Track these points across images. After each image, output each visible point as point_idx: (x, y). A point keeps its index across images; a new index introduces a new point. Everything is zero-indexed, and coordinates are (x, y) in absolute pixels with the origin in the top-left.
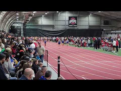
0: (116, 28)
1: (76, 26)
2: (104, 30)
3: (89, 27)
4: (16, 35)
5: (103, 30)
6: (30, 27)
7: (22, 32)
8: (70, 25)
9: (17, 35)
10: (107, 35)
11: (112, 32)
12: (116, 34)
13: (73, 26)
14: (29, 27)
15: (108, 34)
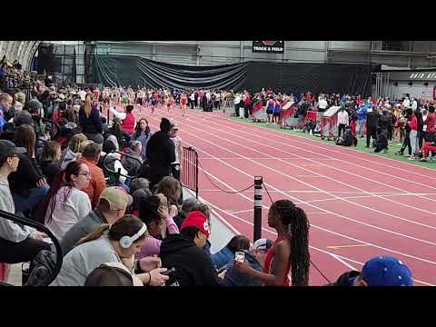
0: (427, 63)
1: (281, 49)
2: (384, 67)
3: (329, 55)
4: (59, 77)
5: (378, 68)
6: (109, 50)
7: (80, 69)
8: (257, 48)
9: (61, 77)
10: (393, 86)
11: (414, 76)
12: (426, 84)
13: (267, 51)
14: (105, 50)
15: (396, 84)
